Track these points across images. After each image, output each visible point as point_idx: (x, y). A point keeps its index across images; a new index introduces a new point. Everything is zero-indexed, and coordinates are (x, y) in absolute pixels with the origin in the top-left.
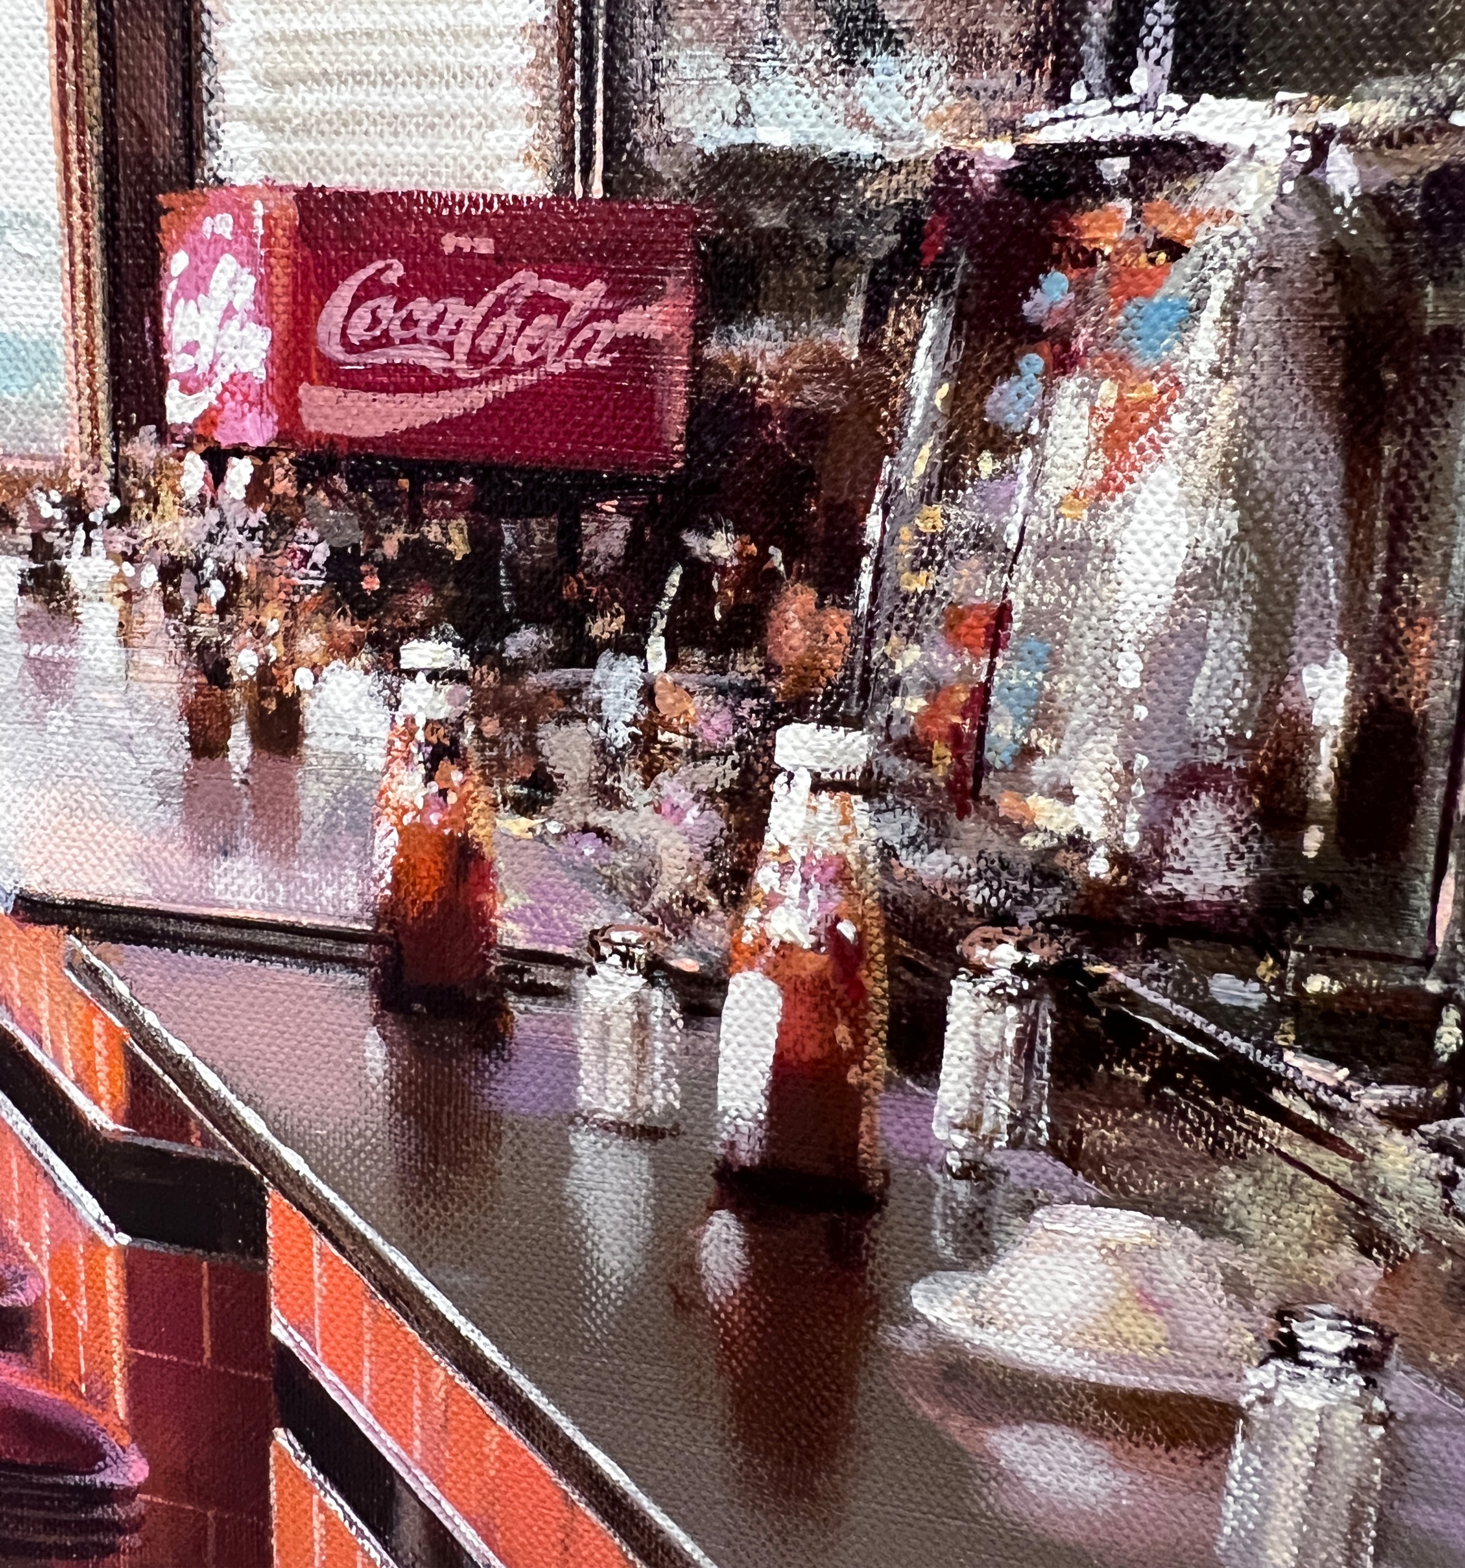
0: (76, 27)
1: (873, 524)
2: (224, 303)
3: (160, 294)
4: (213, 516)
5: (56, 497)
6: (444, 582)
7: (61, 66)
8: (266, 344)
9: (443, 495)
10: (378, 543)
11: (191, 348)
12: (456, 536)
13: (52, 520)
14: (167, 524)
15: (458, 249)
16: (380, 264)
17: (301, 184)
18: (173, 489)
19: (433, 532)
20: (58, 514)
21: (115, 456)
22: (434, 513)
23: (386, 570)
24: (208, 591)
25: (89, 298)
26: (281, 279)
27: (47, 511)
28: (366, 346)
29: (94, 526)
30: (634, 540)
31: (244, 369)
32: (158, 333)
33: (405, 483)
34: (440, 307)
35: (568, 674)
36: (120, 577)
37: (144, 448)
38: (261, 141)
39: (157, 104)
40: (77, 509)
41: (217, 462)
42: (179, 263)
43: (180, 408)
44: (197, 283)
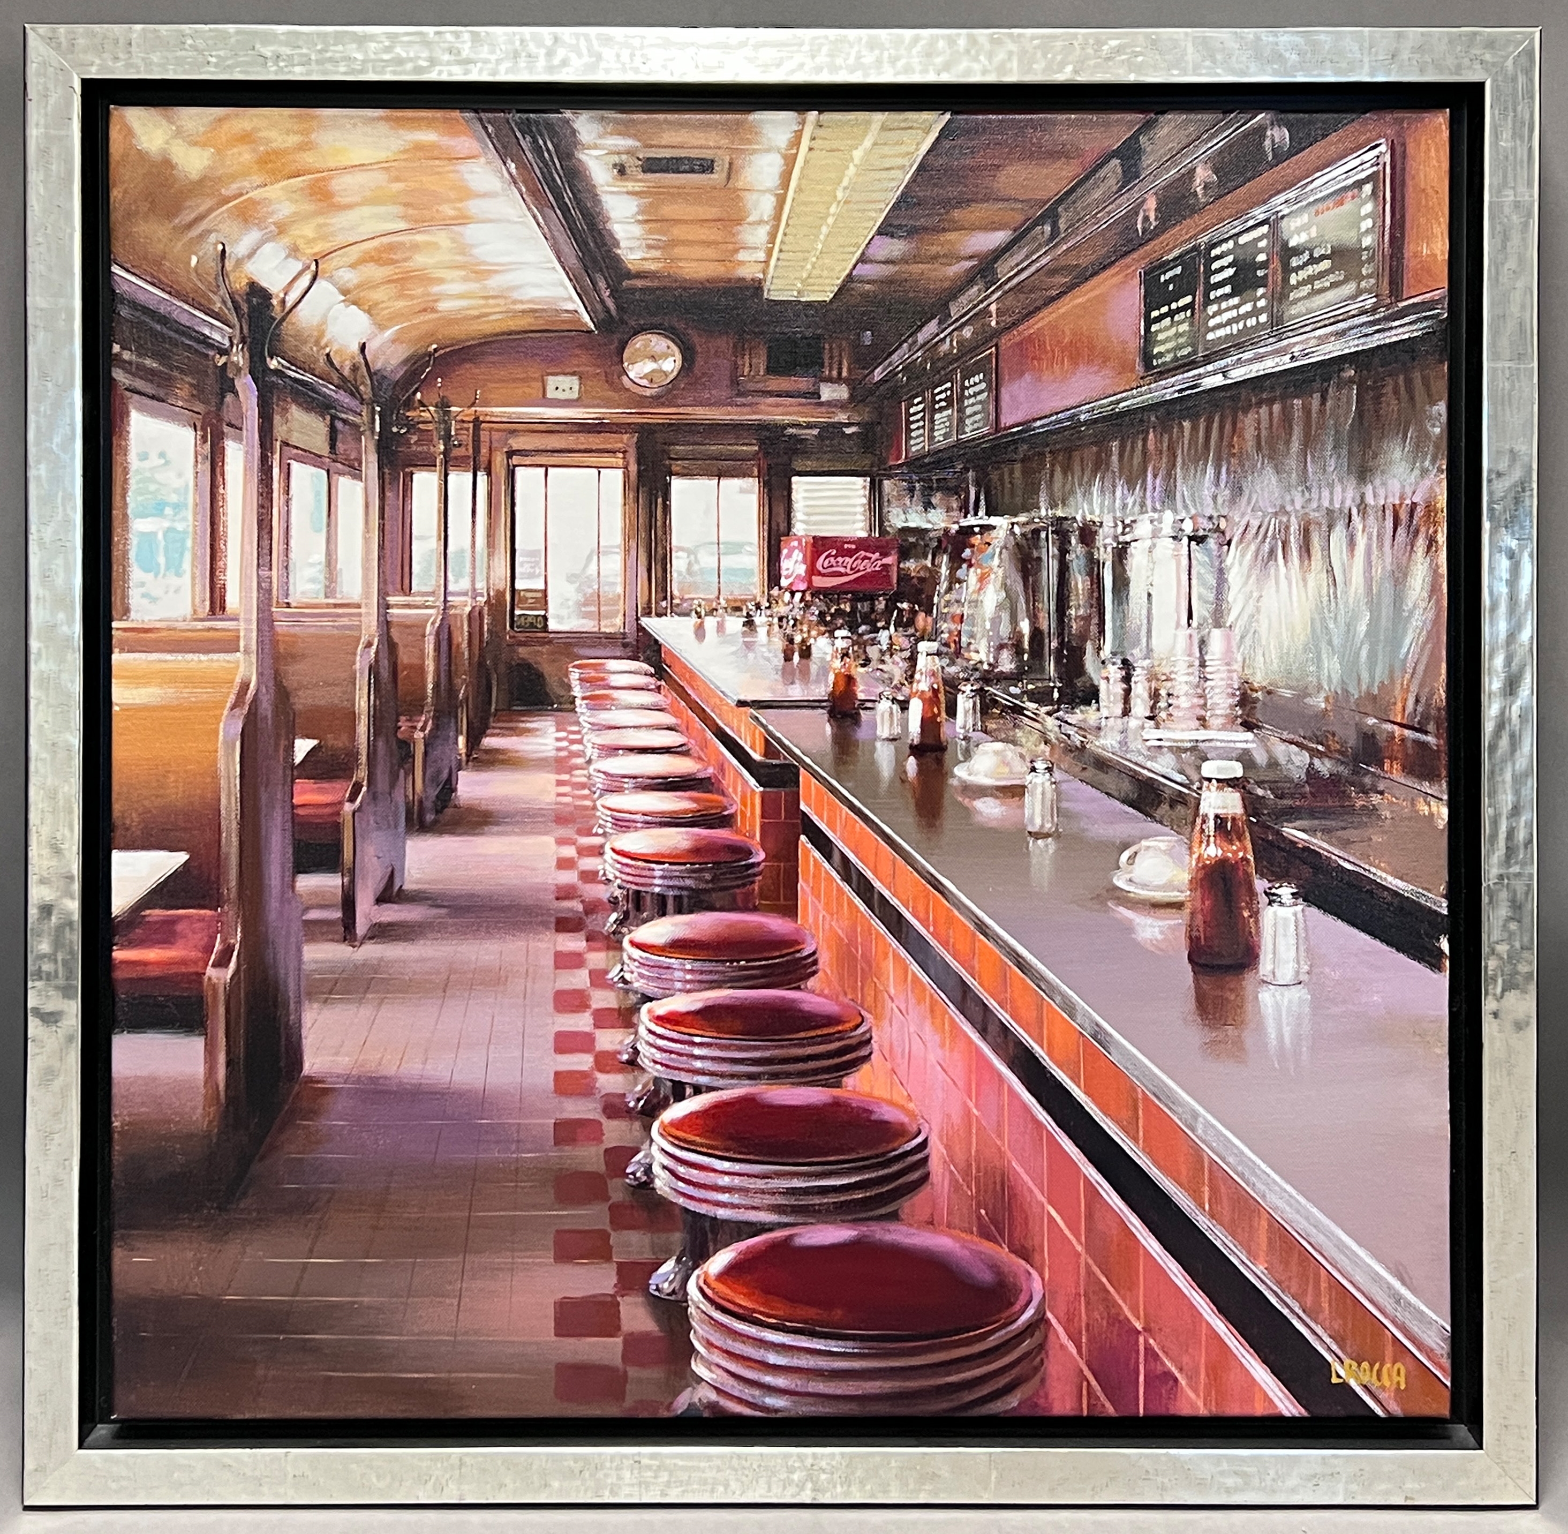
0: (763, 504)
1: (936, 599)
2: (795, 560)
4: (791, 606)
5: (753, 603)
6: (845, 617)
7: (759, 511)
8: (804, 568)
9: (844, 598)
10: (830, 610)
11: (787, 570)
12: (848, 607)
13: (752, 609)
14: (780, 608)
15: (848, 547)
16: (831, 551)
17: (813, 535)
18: (782, 600)
19: (842, 606)
20: (753, 607)
21: (768, 594)
22: (842, 603)
23: (832, 615)
24: (789, 623)
25: (763, 560)
26: (809, 554)
27: (750, 607)
28: (827, 568)
29: (762, 610)
30: (886, 605)
31: (800, 574)
33: (835, 596)
34: (844, 559)
35: (872, 635)
36: (768, 621)
37: (775, 592)
38: (804, 526)
39: (781, 519)
40: (758, 606)
41: (793, 594)
42: (785, 552)
43: (784, 583)
44: (789, 556)
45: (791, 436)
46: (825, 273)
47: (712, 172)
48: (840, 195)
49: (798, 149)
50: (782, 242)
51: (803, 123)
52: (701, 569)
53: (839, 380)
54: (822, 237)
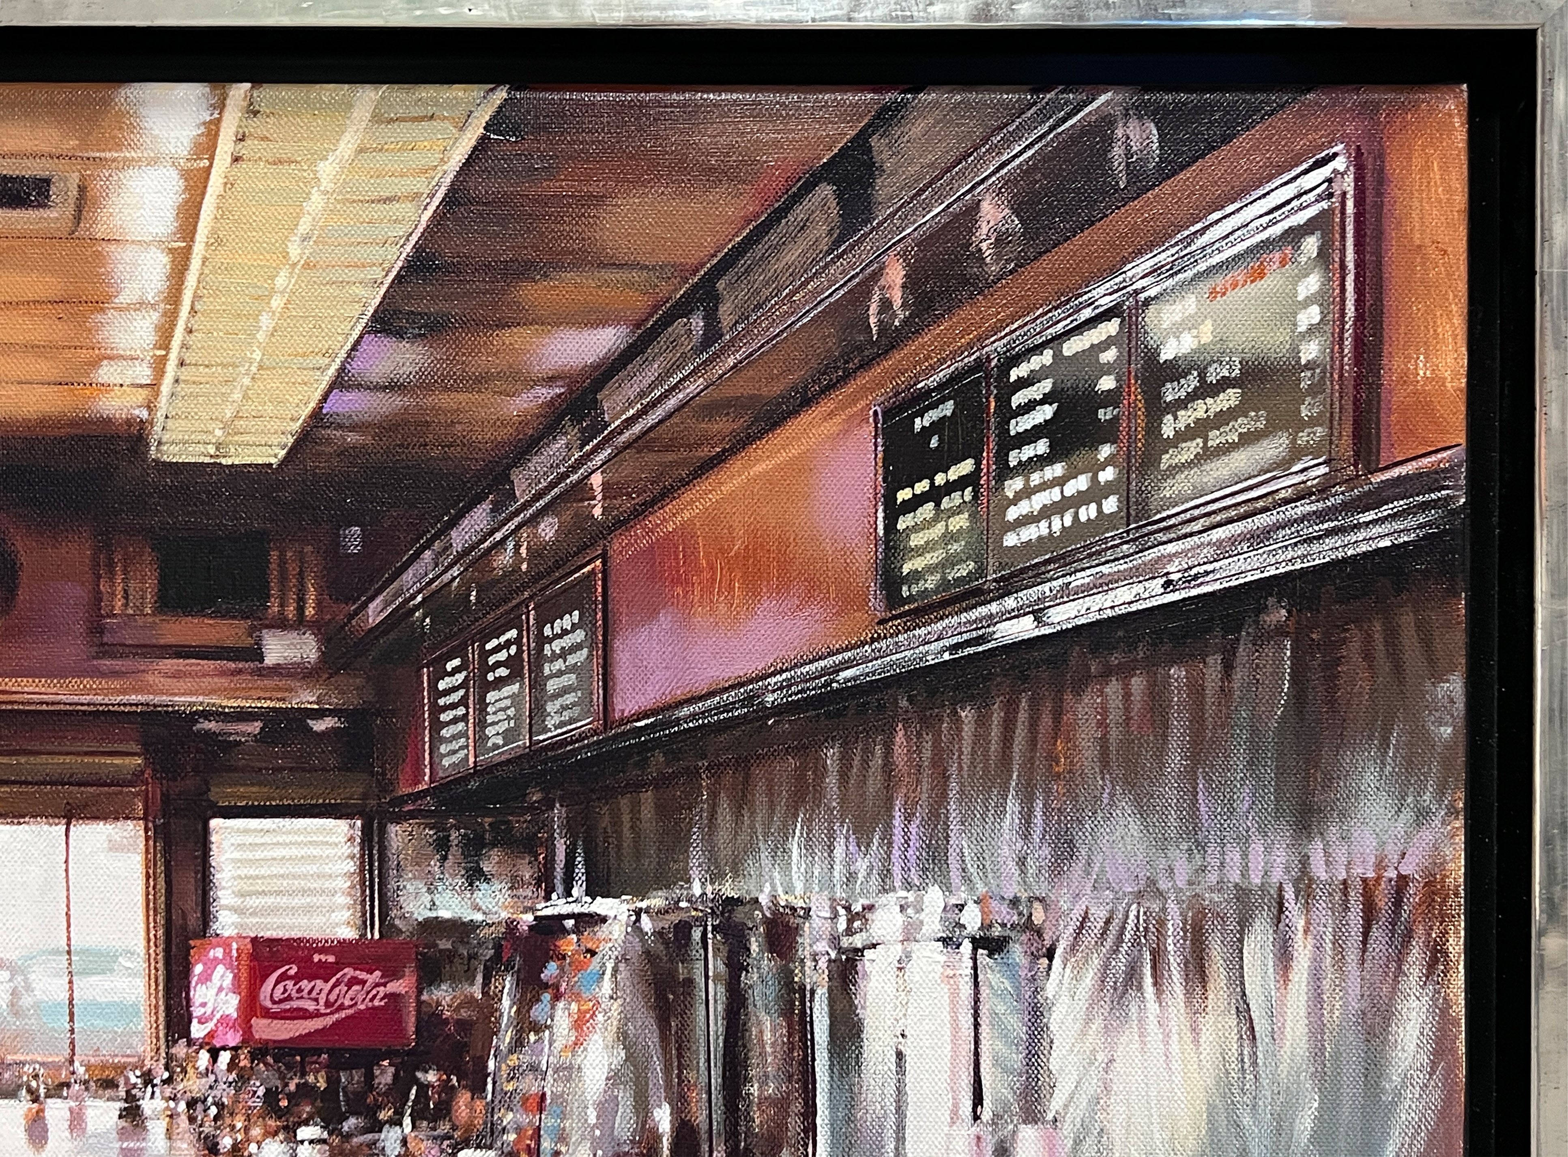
0: (154, 873)
1: (491, 1065)
2: (218, 985)
3: (189, 982)
4: (212, 1078)
5: (138, 1073)
6: (316, 1099)
7: (147, 888)
8: (237, 1002)
9: (316, 1063)
10: (287, 1085)
11: (203, 1005)
12: (321, 1080)
13: (136, 1084)
14: (191, 1083)
15: (320, 960)
16: (287, 967)
17: (253, 935)
18: (194, 1066)
19: (311, 1079)
20: (139, 1081)
21: (167, 1054)
22: (311, 1071)
23: (290, 1096)
24: (209, 1112)
25: (157, 985)
26: (244, 975)
27: (133, 1080)
28: (281, 1001)
29: (156, 1085)
30: (396, 1076)
31: (227, 1013)
32: (188, 999)
33: (298, 1058)
34: (313, 983)
35: (370, 1137)
36: (168, 1108)
37: (180, 1050)
38: (235, 918)
39: (190, 904)
40: (148, 1079)
41: (214, 1054)
42: (198, 969)
43: (197, 1031)
44: (206, 978)
45: (208, 733)
46: (269, 407)
47: (44, 206)
48: (294, 251)
49: (211, 159)
50: (184, 346)
51: (221, 106)
52: (37, 1005)
53: (300, 623)
54: (261, 336)
